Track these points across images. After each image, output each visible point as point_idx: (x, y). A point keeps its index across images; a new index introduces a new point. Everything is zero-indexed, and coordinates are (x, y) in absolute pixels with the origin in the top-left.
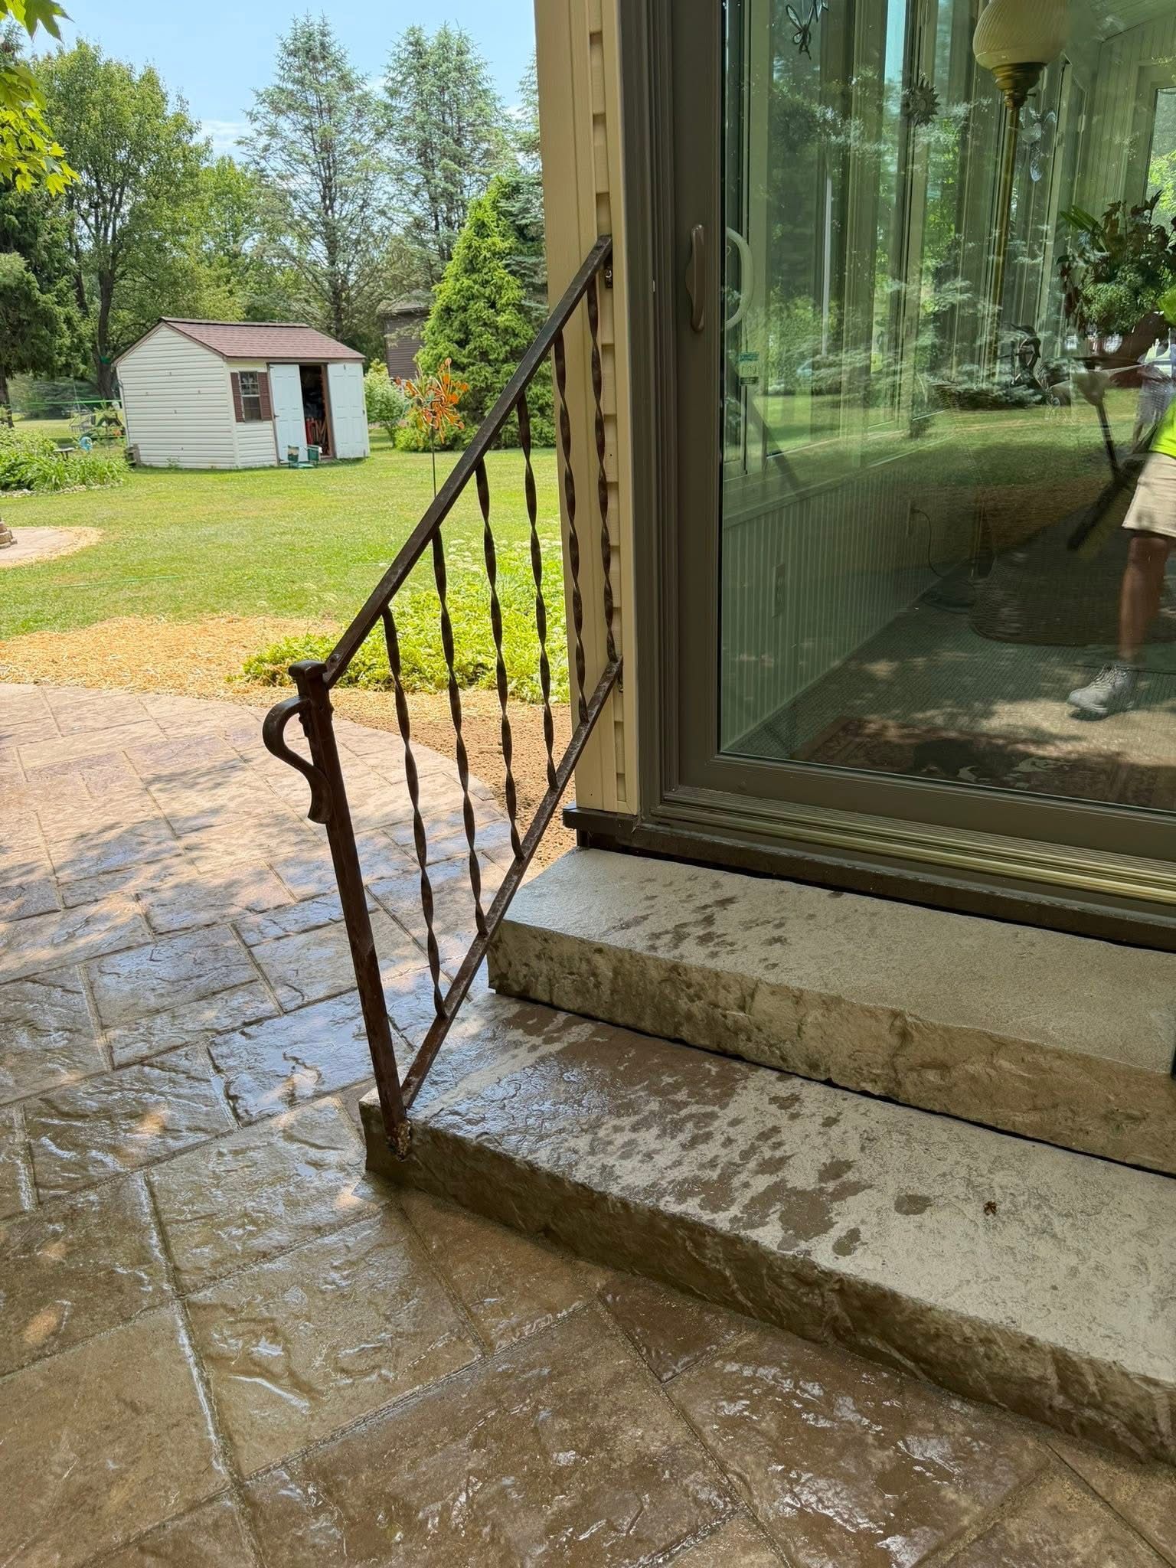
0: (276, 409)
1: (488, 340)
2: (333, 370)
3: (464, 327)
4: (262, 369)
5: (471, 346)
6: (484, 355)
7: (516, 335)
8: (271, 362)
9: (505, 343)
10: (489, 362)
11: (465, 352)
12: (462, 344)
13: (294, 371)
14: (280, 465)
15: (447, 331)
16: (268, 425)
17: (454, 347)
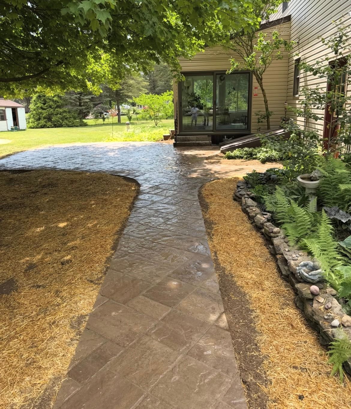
0: (7, 118)
1: (51, 103)
2: (19, 109)
3: (45, 100)
4: (4, 109)
5: (47, 104)
6: (50, 107)
7: (58, 102)
8: (6, 107)
9: (56, 104)
10: (52, 108)
11: (46, 105)
12: (44, 104)
13: (11, 109)
14: (8, 131)
15: (40, 101)
16: (5, 122)
17: (42, 105)
